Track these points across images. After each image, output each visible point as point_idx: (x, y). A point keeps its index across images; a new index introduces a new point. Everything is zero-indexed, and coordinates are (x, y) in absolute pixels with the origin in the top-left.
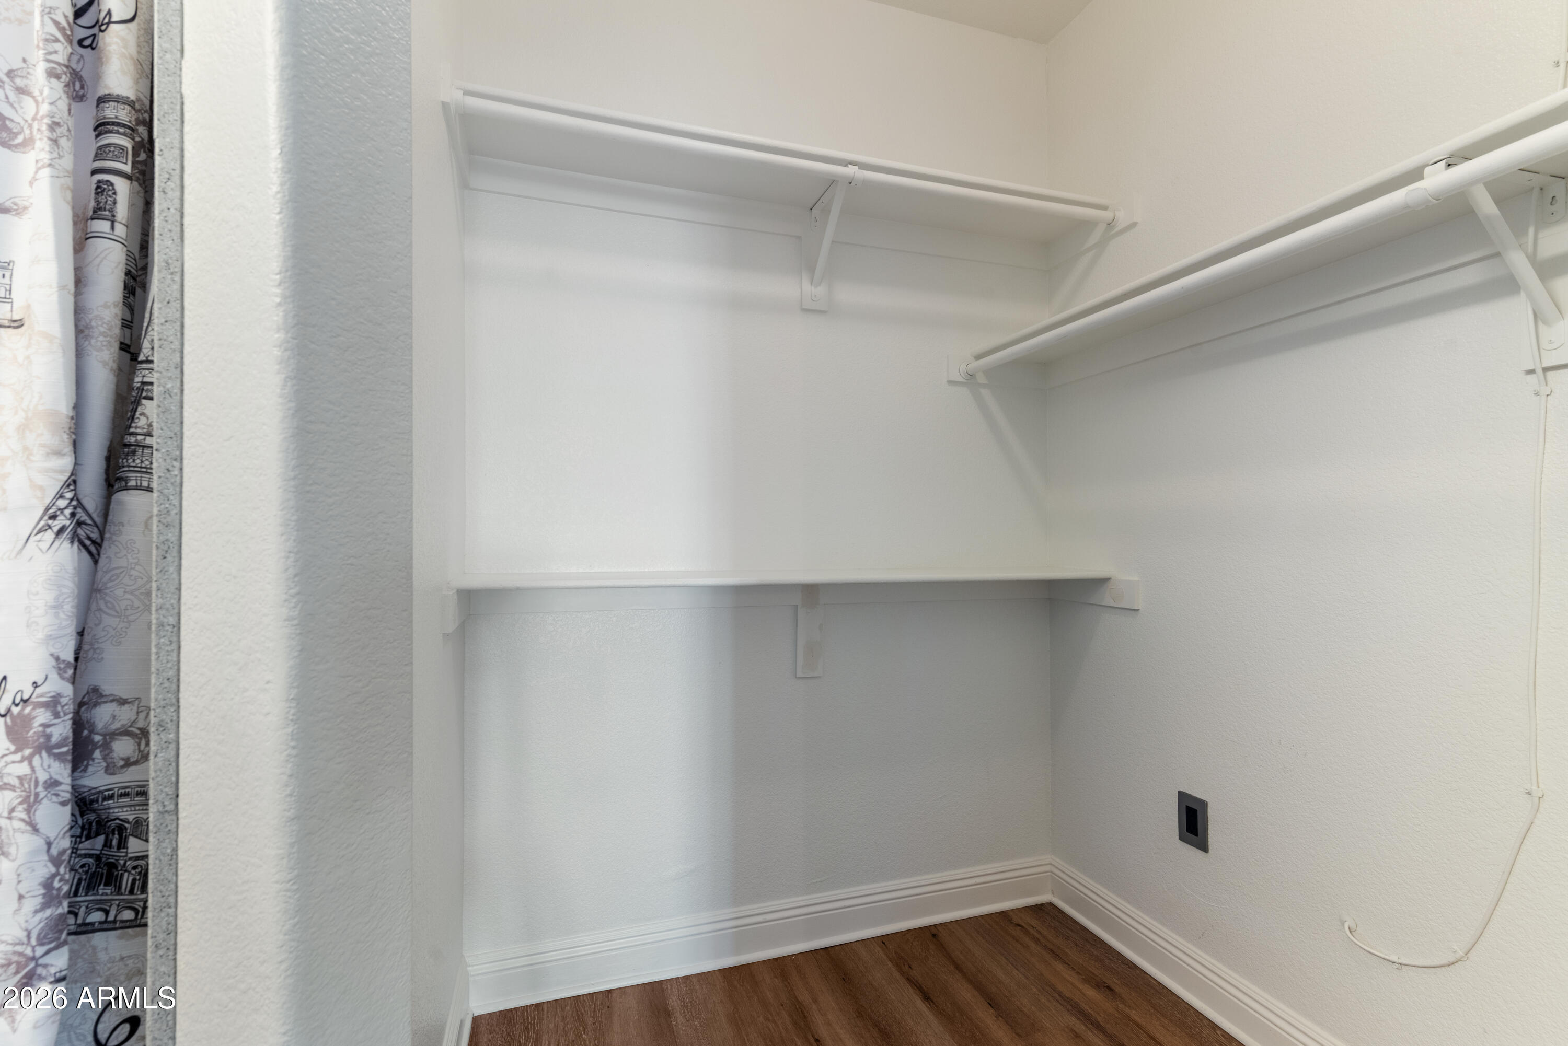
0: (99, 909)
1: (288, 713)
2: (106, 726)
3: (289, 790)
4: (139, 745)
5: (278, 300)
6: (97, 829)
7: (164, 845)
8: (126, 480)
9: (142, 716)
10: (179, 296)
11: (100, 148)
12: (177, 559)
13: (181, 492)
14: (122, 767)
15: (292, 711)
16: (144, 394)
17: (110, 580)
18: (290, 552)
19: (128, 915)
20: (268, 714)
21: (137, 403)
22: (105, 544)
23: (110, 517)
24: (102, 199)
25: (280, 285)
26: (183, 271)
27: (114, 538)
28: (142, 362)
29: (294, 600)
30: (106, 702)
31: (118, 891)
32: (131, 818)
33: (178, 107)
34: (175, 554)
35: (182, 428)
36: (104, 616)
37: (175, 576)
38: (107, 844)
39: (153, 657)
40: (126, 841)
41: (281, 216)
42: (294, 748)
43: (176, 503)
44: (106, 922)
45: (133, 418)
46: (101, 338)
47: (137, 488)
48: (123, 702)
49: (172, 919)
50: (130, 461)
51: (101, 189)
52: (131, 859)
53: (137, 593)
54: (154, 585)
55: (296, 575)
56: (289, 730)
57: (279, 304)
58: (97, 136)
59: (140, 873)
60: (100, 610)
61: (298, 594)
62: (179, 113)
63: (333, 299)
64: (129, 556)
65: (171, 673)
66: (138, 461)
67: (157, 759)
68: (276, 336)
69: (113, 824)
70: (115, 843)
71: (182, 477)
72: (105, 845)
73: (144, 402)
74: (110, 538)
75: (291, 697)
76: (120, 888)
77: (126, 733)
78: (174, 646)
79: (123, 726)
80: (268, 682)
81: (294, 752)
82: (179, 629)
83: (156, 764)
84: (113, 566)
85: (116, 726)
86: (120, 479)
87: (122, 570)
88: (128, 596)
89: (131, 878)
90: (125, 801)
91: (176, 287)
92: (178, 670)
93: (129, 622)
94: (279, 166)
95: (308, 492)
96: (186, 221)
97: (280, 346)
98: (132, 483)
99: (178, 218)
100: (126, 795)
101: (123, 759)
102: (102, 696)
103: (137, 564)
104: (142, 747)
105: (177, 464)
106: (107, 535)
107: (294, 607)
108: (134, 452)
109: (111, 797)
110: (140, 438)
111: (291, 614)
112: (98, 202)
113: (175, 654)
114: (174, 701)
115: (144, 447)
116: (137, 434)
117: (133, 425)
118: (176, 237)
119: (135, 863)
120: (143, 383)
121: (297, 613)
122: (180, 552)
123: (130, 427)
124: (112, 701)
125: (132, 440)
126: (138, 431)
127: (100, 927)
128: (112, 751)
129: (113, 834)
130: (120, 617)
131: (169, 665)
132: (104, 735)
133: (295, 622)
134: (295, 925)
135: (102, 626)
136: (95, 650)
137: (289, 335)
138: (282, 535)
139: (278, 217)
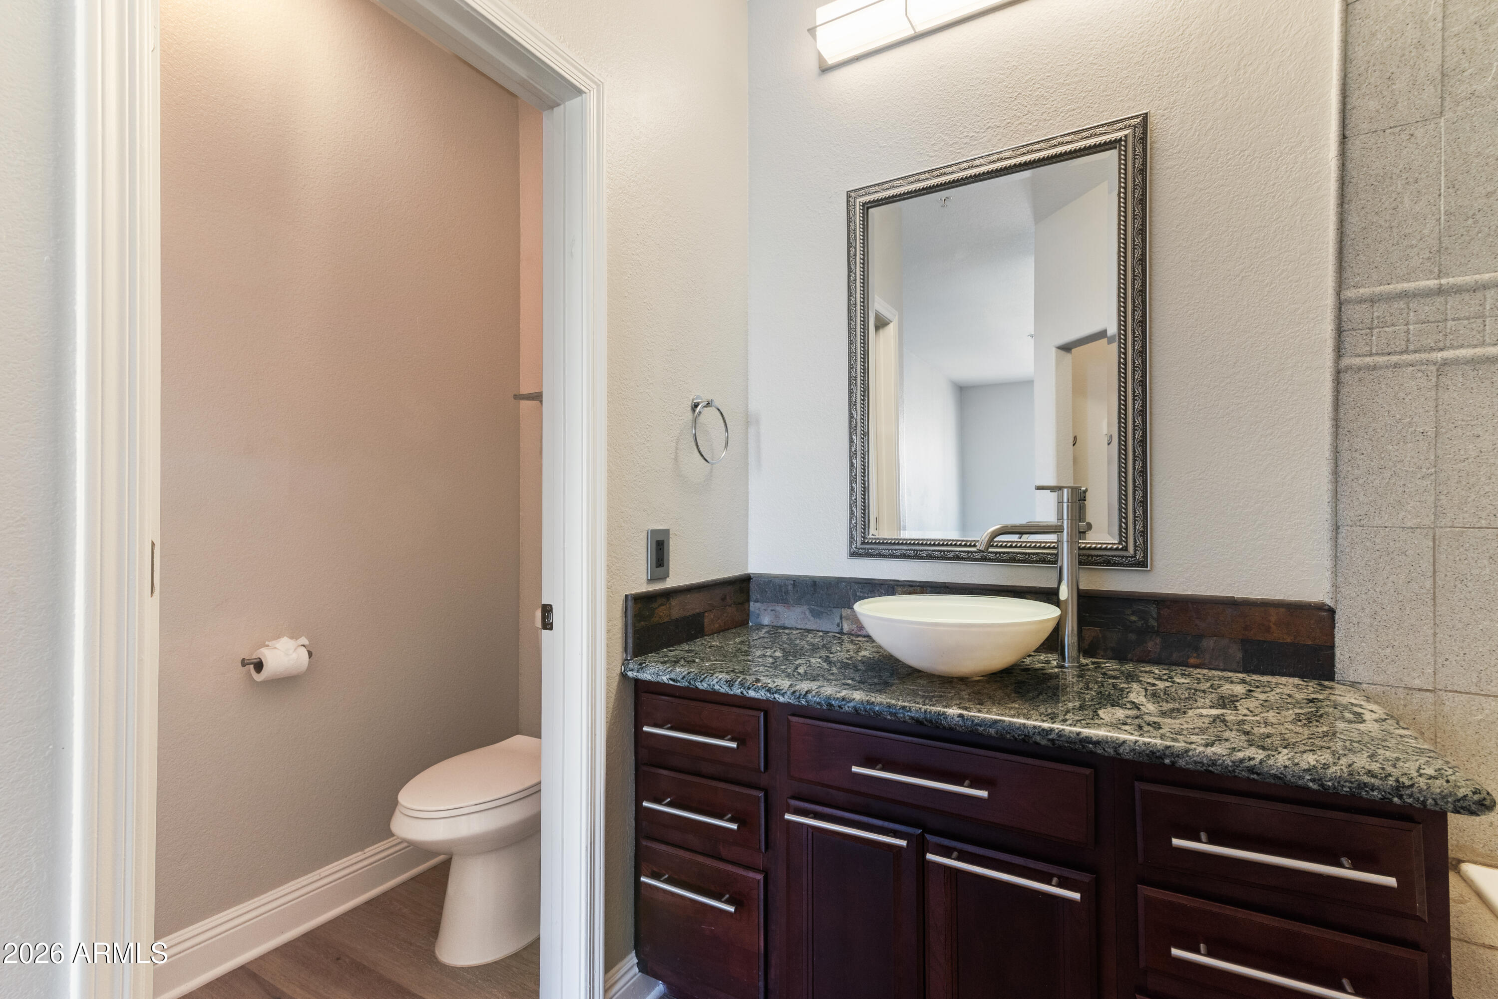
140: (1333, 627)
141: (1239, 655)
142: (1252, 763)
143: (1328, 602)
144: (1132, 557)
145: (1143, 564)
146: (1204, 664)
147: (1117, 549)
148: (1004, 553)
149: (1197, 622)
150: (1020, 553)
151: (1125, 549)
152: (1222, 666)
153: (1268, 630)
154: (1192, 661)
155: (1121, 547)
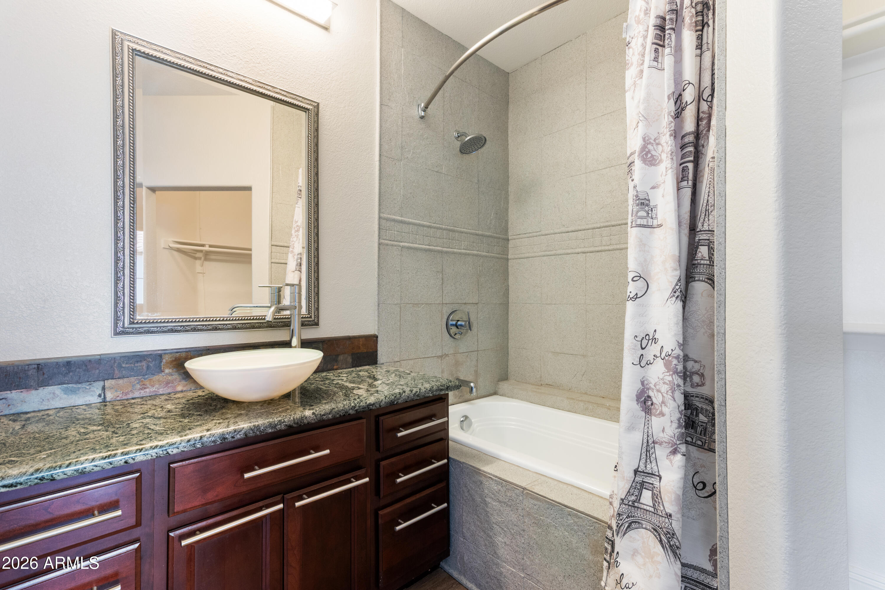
0: (690, 437)
1: (782, 374)
2: (691, 369)
3: (783, 407)
4: (701, 379)
5: (776, 199)
6: (688, 407)
7: (721, 418)
8: (694, 278)
9: (702, 368)
10: (724, 205)
11: (683, 154)
12: (724, 308)
13: (725, 282)
14: (696, 386)
15: (784, 374)
16: (700, 244)
17: (690, 315)
18: (782, 305)
19: (699, 443)
20: (772, 373)
21: (697, 248)
22: (687, 302)
23: (689, 292)
24: (684, 173)
25: (776, 192)
26: (726, 195)
27: (691, 300)
28: (698, 232)
29: (784, 326)
30: (690, 361)
31: (696, 432)
32: (700, 406)
33: (724, 131)
34: (723, 305)
35: (725, 256)
36: (688, 328)
37: (723, 314)
38: (692, 413)
39: (716, 345)
40: (698, 415)
41: (777, 163)
42: (785, 390)
43: (724, 286)
44: (692, 442)
45: (696, 253)
46: (685, 225)
47: (698, 280)
48: (696, 362)
49: (725, 447)
50: (696, 270)
51: (683, 170)
52: (700, 422)
53: (699, 321)
54: (715, 317)
55: (785, 316)
56: (783, 382)
57: (776, 200)
58: (681, 151)
59: (703, 428)
60: (687, 326)
61: (786, 323)
62: (724, 134)
63: (801, 191)
64: (696, 306)
65: (723, 352)
66: (698, 270)
67: (718, 384)
68: (775, 214)
69: (694, 407)
70: (694, 414)
71: (725, 276)
72: (691, 414)
73: (700, 247)
74: (689, 300)
75: (784, 367)
76: (697, 431)
77: (697, 374)
78: (724, 341)
79: (696, 370)
80: (771, 360)
81: (785, 392)
82: (725, 335)
83: (717, 386)
84: (691, 310)
85: (694, 370)
86: (692, 277)
87: (693, 312)
88: (696, 322)
89: (700, 429)
90: (697, 399)
91: (723, 201)
92: (725, 351)
93: (697, 331)
94: (776, 142)
95: (790, 279)
96: (727, 175)
97: (777, 218)
98: (697, 279)
99: (724, 175)
100: (697, 397)
101: (696, 383)
102: (689, 358)
103: (699, 309)
104: (702, 380)
105: (723, 271)
106: (688, 299)
107: (784, 329)
108: (697, 267)
109: (693, 396)
110: (699, 261)
111: (783, 332)
112: (683, 175)
113: (724, 345)
114: (724, 363)
115: (700, 264)
116: (698, 260)
117: (696, 256)
118: (723, 182)
119: (702, 424)
120: (699, 240)
121: (785, 332)
122: (725, 305)
123: (695, 257)
124: (692, 360)
125: (696, 262)
126: (698, 258)
127: (690, 443)
128: (693, 379)
129: (694, 410)
130: (694, 329)
131: (722, 349)
132: (690, 373)
133: (785, 335)
134: (787, 467)
135: (688, 332)
136: (686, 341)
137: (781, 212)
138: (778, 298)
139: (775, 164)
140: (377, 343)
141: (351, 361)
142: (418, 393)
143: (377, 333)
144: (313, 321)
145: (317, 324)
146: (339, 368)
147: (308, 317)
148: (248, 323)
149: (337, 349)
150: (257, 323)
151: (311, 317)
152: (345, 366)
153: (359, 348)
154: (335, 367)
155: (309, 316)
